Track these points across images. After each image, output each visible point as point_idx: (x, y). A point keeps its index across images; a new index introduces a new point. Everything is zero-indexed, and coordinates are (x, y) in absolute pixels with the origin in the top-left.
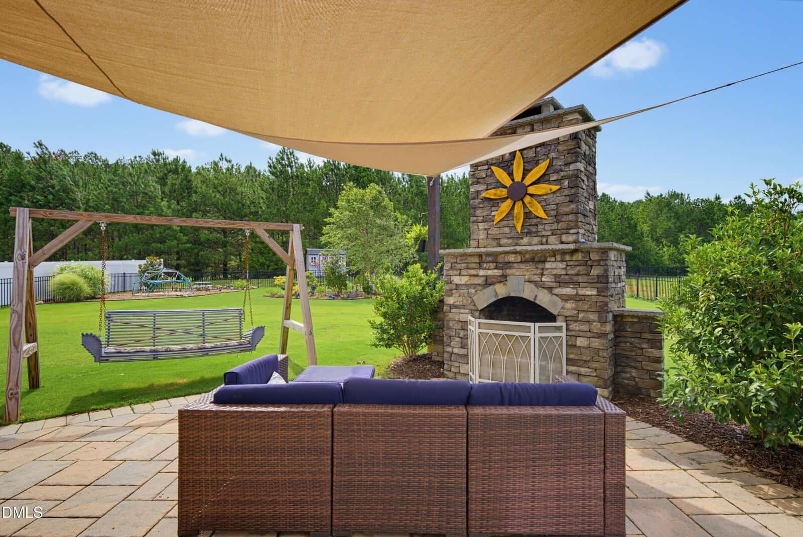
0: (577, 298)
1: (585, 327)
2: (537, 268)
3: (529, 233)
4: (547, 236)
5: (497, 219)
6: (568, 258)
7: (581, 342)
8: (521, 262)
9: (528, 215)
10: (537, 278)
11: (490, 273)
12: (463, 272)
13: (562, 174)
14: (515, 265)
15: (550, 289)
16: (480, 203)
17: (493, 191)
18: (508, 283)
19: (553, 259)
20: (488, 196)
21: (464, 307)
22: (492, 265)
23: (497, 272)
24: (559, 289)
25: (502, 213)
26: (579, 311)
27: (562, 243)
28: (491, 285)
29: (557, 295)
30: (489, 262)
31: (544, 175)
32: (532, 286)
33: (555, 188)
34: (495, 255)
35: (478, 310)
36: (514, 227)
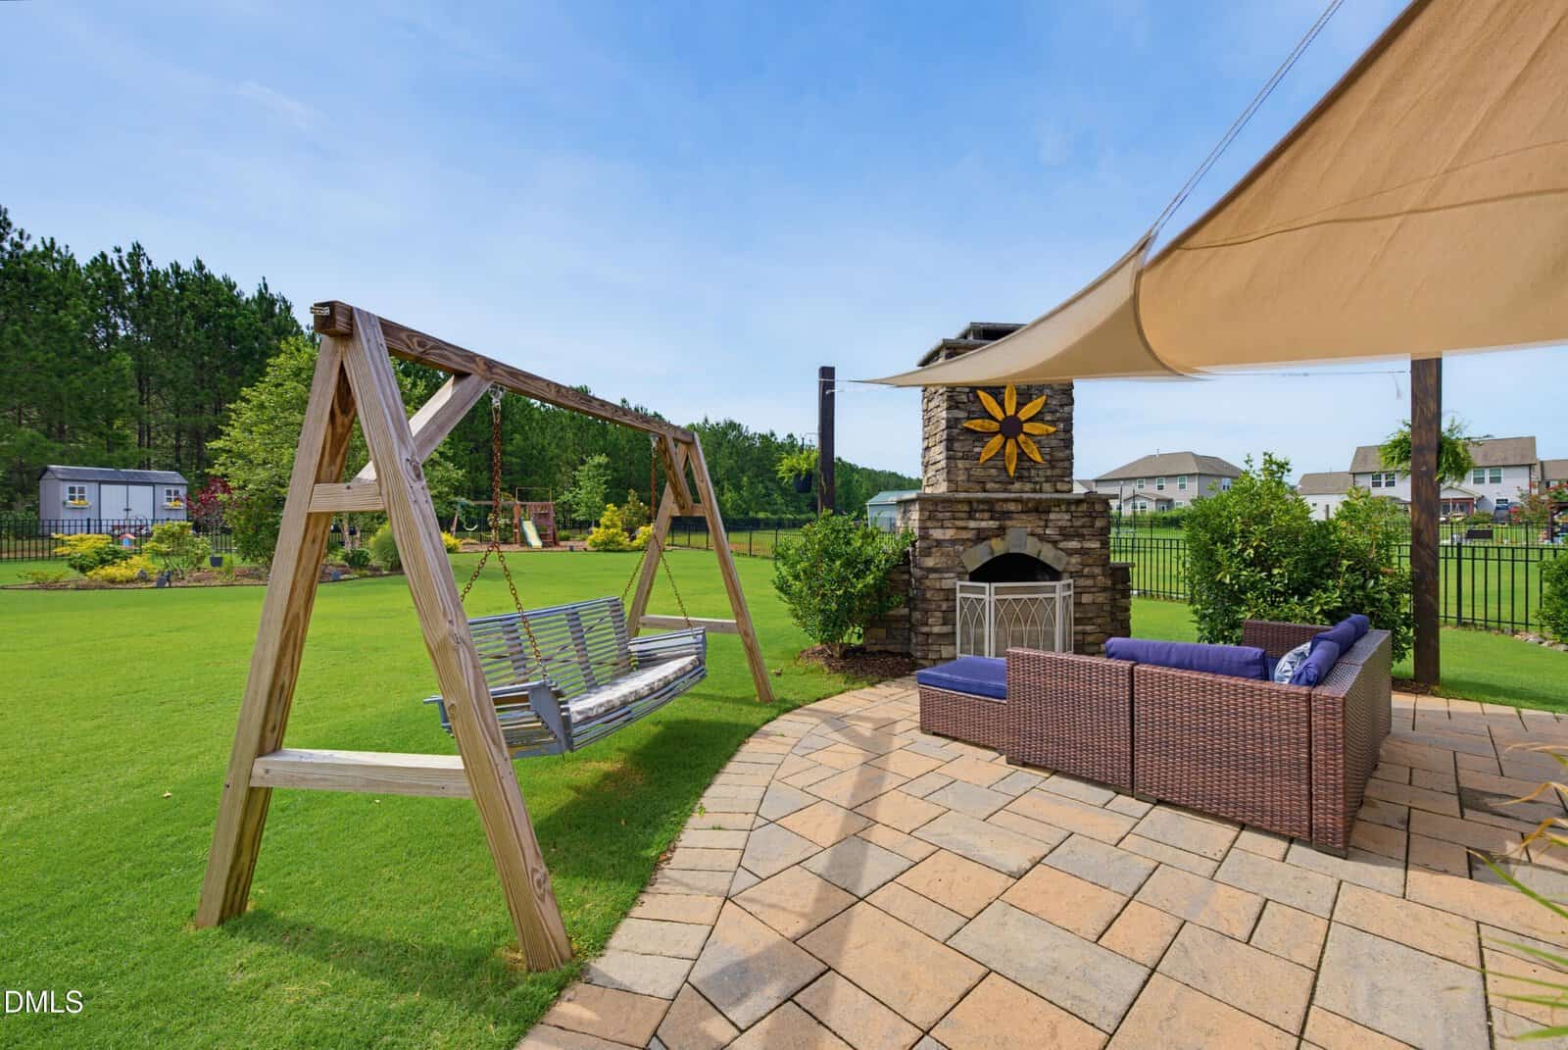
0: (1082, 552)
1: (1090, 582)
2: (1040, 519)
3: (1020, 478)
4: (1041, 483)
5: (984, 457)
6: (1073, 508)
7: (1086, 599)
8: (1022, 512)
9: (1022, 456)
10: (1040, 531)
11: (984, 524)
12: (947, 524)
13: (1058, 415)
14: (1015, 515)
15: (1055, 543)
16: (958, 434)
17: (979, 421)
18: (1007, 538)
19: (1057, 509)
20: (972, 427)
21: (948, 570)
22: (987, 515)
23: (993, 524)
24: (1065, 543)
25: (991, 450)
26: (1085, 565)
27: (1057, 491)
28: (984, 539)
29: (1061, 549)
30: (983, 511)
31: (1039, 413)
32: (1035, 539)
33: (1052, 429)
34: (990, 502)
35: (967, 573)
36: (1005, 469)
